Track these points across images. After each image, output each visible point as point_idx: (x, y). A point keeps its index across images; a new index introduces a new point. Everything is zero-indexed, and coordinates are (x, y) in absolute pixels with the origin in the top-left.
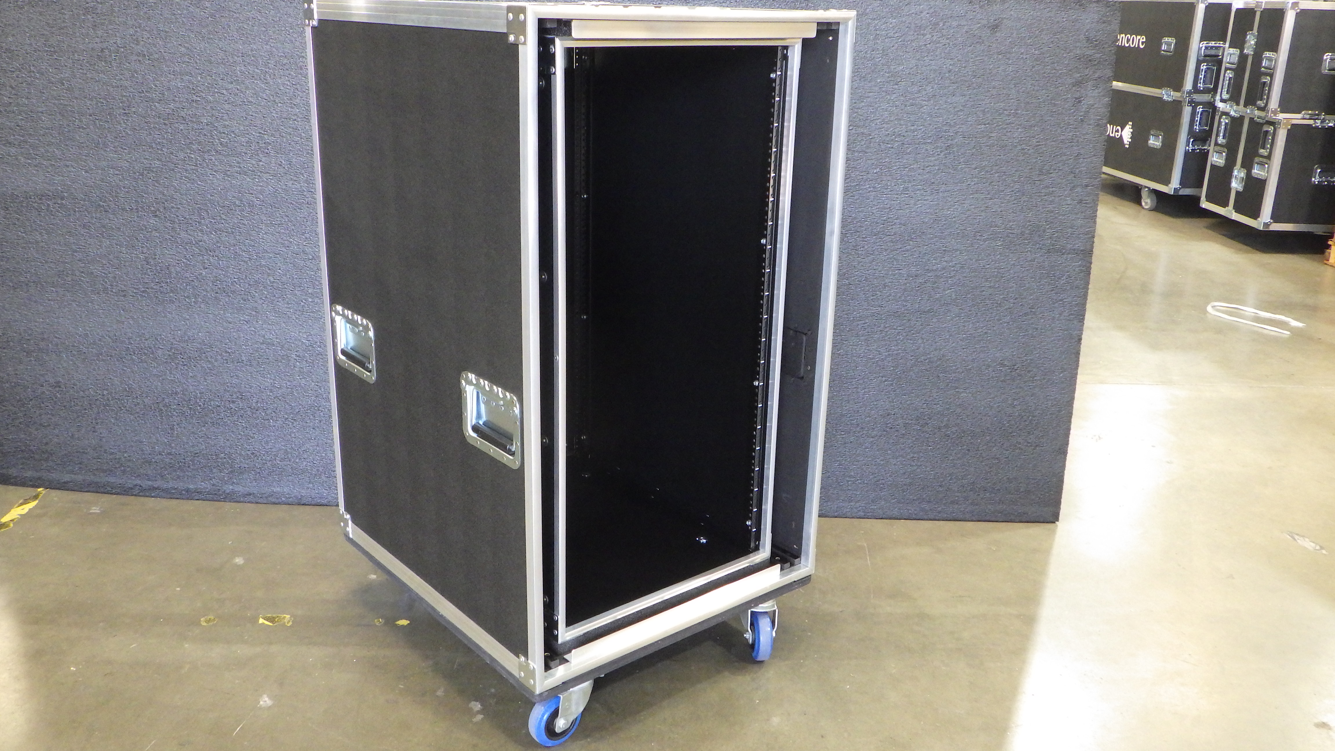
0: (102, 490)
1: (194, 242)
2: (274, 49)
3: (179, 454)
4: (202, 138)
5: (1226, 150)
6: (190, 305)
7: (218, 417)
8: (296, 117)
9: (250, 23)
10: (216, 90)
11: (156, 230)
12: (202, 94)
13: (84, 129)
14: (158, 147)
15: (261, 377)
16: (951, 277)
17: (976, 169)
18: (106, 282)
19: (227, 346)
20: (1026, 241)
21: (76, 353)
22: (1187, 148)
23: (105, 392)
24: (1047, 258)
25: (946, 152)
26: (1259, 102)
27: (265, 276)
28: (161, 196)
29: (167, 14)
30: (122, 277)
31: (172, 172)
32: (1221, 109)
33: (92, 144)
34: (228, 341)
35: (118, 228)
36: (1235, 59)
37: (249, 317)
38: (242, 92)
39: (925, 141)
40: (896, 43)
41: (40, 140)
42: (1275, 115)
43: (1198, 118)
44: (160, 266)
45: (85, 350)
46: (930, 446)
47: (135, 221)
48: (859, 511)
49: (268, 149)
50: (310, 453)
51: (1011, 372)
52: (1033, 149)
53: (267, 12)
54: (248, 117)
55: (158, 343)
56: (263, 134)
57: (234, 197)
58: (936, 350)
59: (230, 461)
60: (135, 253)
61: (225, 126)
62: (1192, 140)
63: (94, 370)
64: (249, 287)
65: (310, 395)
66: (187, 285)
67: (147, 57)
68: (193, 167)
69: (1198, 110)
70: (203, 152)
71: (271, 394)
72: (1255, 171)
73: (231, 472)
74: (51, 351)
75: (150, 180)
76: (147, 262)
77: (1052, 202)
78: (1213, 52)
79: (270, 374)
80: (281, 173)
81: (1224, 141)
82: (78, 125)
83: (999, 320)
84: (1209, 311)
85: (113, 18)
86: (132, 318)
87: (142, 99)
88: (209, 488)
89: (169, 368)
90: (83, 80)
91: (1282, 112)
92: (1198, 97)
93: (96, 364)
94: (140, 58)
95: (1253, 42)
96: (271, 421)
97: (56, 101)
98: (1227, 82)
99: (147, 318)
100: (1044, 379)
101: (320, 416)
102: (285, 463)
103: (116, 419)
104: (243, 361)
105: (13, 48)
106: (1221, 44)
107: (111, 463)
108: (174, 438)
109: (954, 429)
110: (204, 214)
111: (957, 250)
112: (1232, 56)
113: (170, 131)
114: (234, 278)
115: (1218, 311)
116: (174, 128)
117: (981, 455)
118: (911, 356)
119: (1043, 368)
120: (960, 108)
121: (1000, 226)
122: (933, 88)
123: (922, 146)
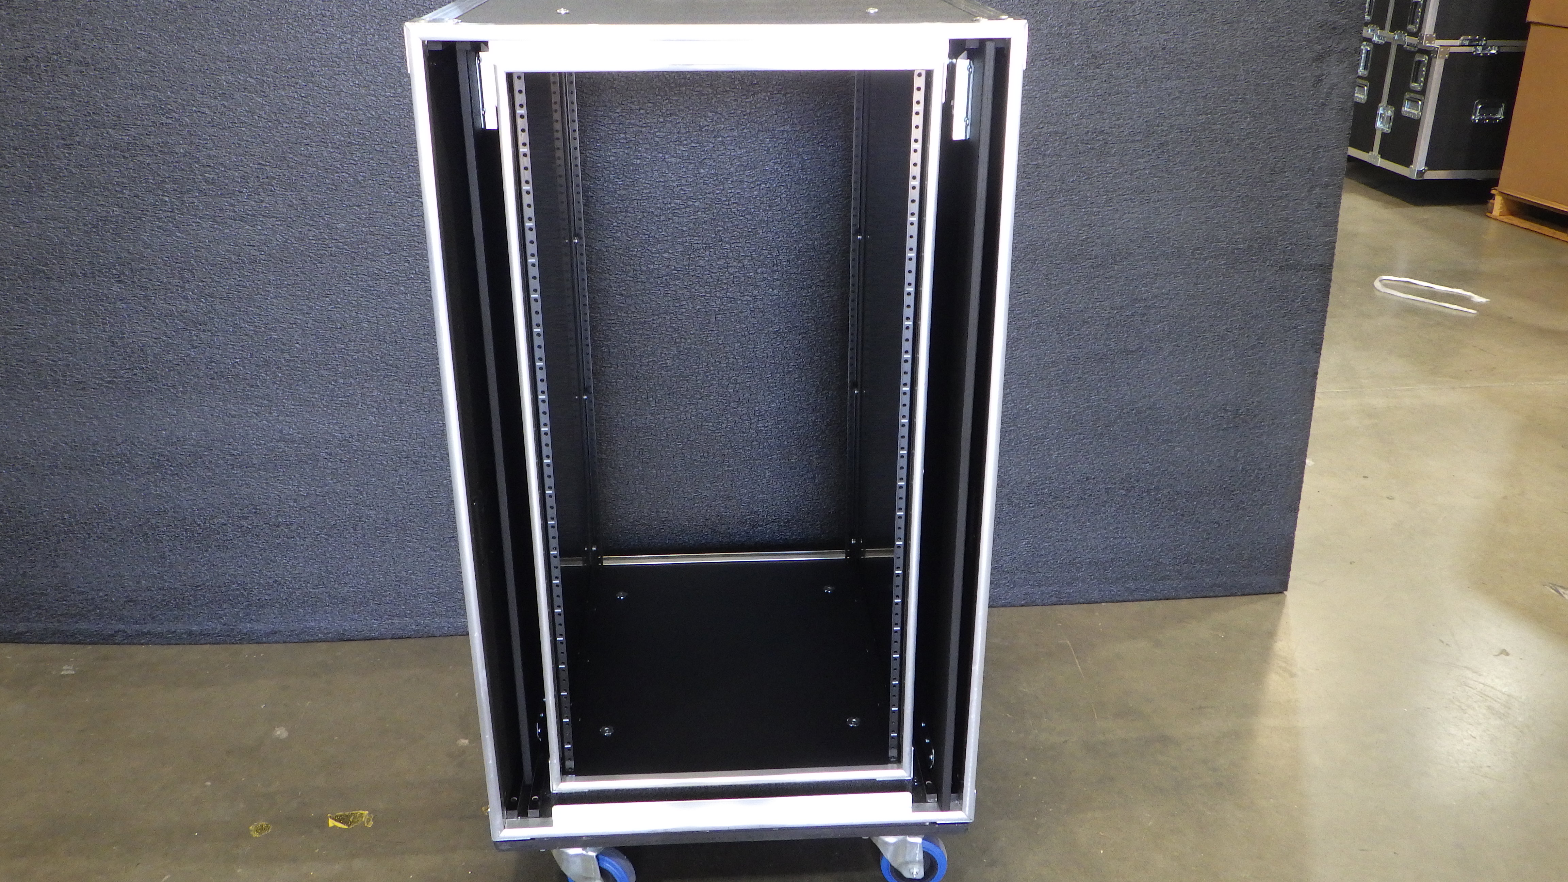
0: (71, 640)
1: (176, 314)
2: (273, 50)
3: (175, 588)
4: (177, 174)
5: (1369, 84)
6: (177, 397)
7: (225, 538)
8: (308, 141)
9: (237, 15)
10: (194, 108)
11: (122, 300)
12: (174, 114)
14: (117, 189)
15: (280, 483)
16: (1164, 307)
17: (1195, 170)
18: (55, 372)
19: (231, 447)
20: (1254, 257)
21: (20, 467)
23: (66, 516)
24: (1279, 277)
25: (1159, 151)
26: (1410, 27)
27: (279, 353)
28: (126, 254)
29: (117, 5)
30: (78, 365)
31: (139, 221)
33: (21, 187)
34: (232, 440)
35: (68, 300)
37: (259, 408)
38: (230, 110)
39: (1134, 138)
42: (1430, 42)
44: (131, 348)
45: (32, 462)
46: (1137, 514)
47: (90, 289)
48: (1052, 596)
49: (273, 186)
50: (353, 576)
51: (1234, 418)
52: (1264, 142)
54: (242, 143)
55: (135, 448)
56: (263, 165)
57: (229, 251)
58: (1144, 397)
59: (245, 593)
60: (94, 331)
61: (209, 157)
63: (48, 487)
64: (257, 369)
65: (349, 502)
66: (170, 371)
67: (91, 66)
68: (169, 213)
70: (181, 193)
71: (295, 504)
72: (1406, 109)
73: (248, 606)
75: (108, 234)
76: (112, 343)
77: (1286, 207)
79: (292, 480)
80: (292, 216)
81: (1366, 73)
84: (1378, 288)
85: (39, 14)
86: (96, 417)
87: (88, 124)
88: (219, 629)
89: (153, 480)
91: (1438, 38)
93: (50, 480)
94: (82, 68)
96: (298, 539)
99: (117, 416)
101: (363, 528)
102: (320, 590)
103: (83, 548)
104: (255, 464)
107: (81, 606)
108: (166, 569)
109: (1166, 492)
110: (187, 276)
111: (1171, 274)
113: (131, 165)
114: (236, 358)
115: (1386, 286)
116: (138, 163)
117: (1197, 521)
118: (1116, 406)
119: (1271, 411)
120: (1178, 95)
121: (1223, 241)
122: (1143, 70)
123: (1129, 145)
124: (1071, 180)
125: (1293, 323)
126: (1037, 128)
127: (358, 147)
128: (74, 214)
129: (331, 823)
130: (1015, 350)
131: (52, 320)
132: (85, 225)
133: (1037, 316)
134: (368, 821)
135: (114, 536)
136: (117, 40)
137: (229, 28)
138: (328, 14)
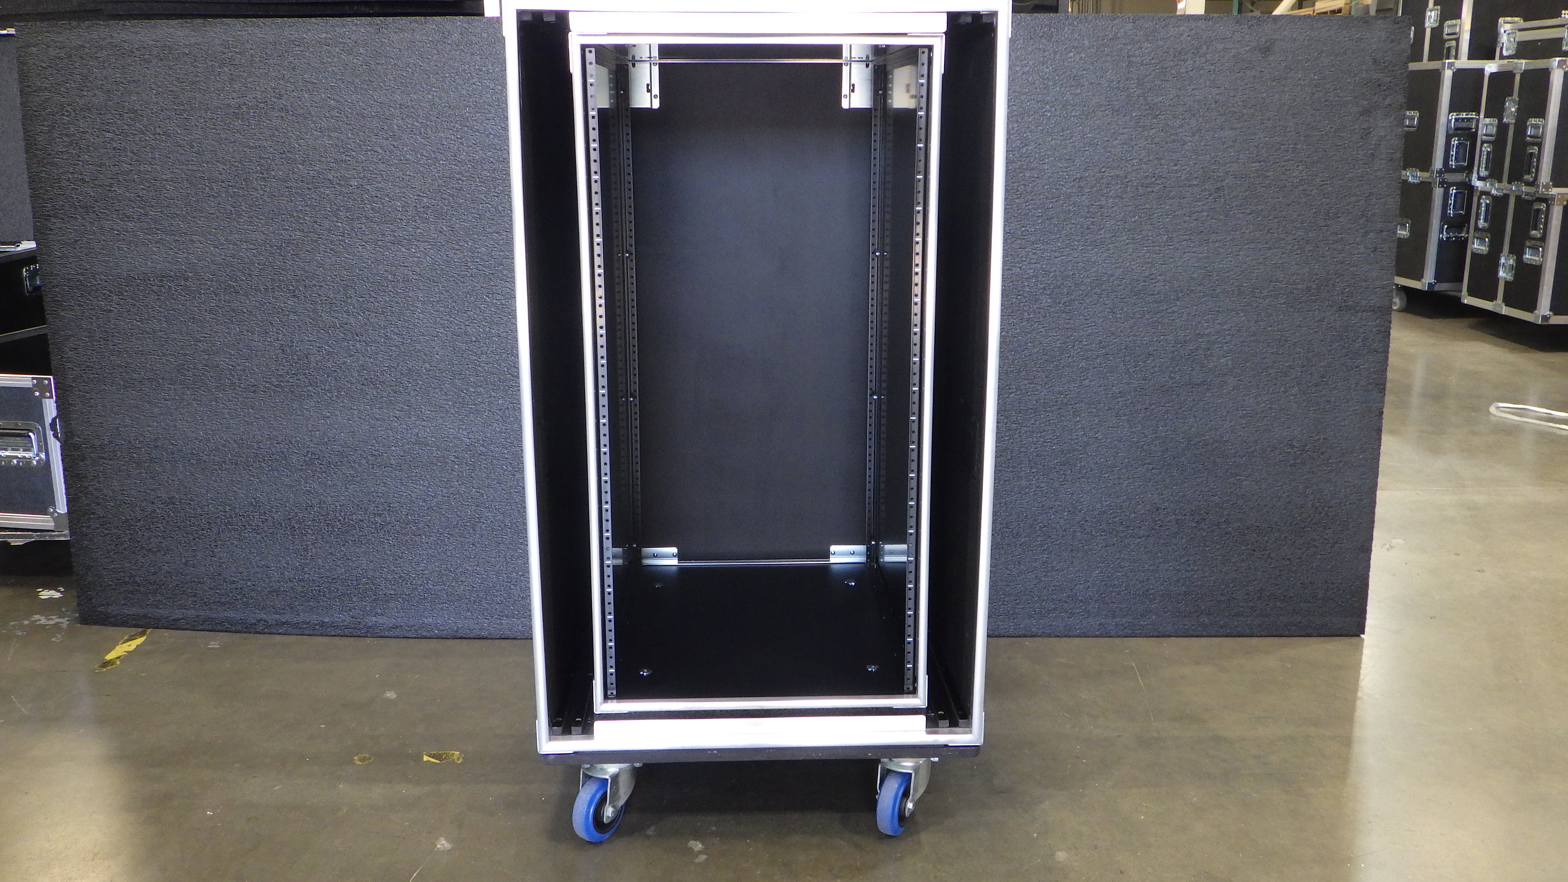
0: (219, 628)
1: (338, 325)
2: (437, 99)
3: (314, 581)
4: (350, 204)
5: (1489, 235)
6: (332, 400)
7: (361, 534)
8: (460, 176)
9: (410, 70)
10: (369, 148)
11: (295, 313)
13: (214, 197)
14: (300, 216)
16: (1227, 343)
17: (1251, 213)
18: (233, 376)
19: (373, 448)
20: (1313, 298)
21: (195, 463)
22: (1441, 236)
23: (228, 508)
24: (1339, 317)
25: (1216, 195)
26: (1526, 177)
27: (421, 363)
28: (302, 272)
29: (316, 63)
30: (252, 370)
31: (315, 244)
32: (1479, 189)
33: (223, 214)
34: (374, 441)
35: (250, 312)
36: (1494, 130)
37: (400, 412)
38: (398, 149)
39: (1191, 183)
40: (1154, 70)
41: (162, 212)
42: (1547, 190)
43: (1451, 201)
44: (298, 355)
45: (205, 458)
46: (1208, 547)
47: (270, 303)
48: (1126, 628)
49: (427, 214)
50: (469, 575)
51: (1301, 454)
52: (1317, 189)
53: (429, 57)
54: (406, 178)
56: (422, 196)
57: (386, 271)
58: (1211, 430)
60: (269, 340)
61: (378, 189)
62: (1446, 226)
63: (215, 481)
64: (402, 376)
65: (470, 504)
66: (328, 376)
67: (290, 112)
68: (340, 237)
69: (1451, 192)
70: (352, 220)
71: (424, 504)
72: (1527, 256)
73: (375, 600)
74: (166, 461)
75: (290, 254)
76: (283, 350)
77: (1341, 251)
78: (1464, 125)
79: (423, 480)
80: (442, 241)
81: (1486, 225)
82: (208, 194)
83: (1285, 392)
84: (1493, 412)
85: (253, 70)
86: (263, 417)
87: (283, 160)
88: (348, 622)
89: (304, 476)
90: (216, 141)
91: (1555, 186)
92: (1450, 177)
95: (1513, 109)
96: (424, 537)
97: (184, 167)
98: (1485, 157)
100: (1340, 462)
102: (439, 588)
103: (239, 540)
104: (392, 465)
105: (137, 107)
106: (1473, 115)
107: (231, 595)
108: (307, 561)
109: (1236, 525)
110: (351, 292)
111: (1232, 311)
112: (1488, 127)
114: (384, 366)
115: (1501, 411)
116: (320, 194)
117: (1269, 556)
118: (1183, 438)
119: (1338, 449)
120: (1231, 143)
121: (1282, 281)
122: (1197, 121)
123: (1187, 189)
124: (1133, 220)
125: (1355, 362)
126: (1100, 172)
127: (500, 181)
128: (263, 237)
129: (426, 758)
130: (1084, 380)
131: (235, 329)
132: (271, 246)
133: (1104, 348)
134: (458, 759)
135: (266, 529)
136: (313, 91)
137: (403, 81)
138: (484, 69)
